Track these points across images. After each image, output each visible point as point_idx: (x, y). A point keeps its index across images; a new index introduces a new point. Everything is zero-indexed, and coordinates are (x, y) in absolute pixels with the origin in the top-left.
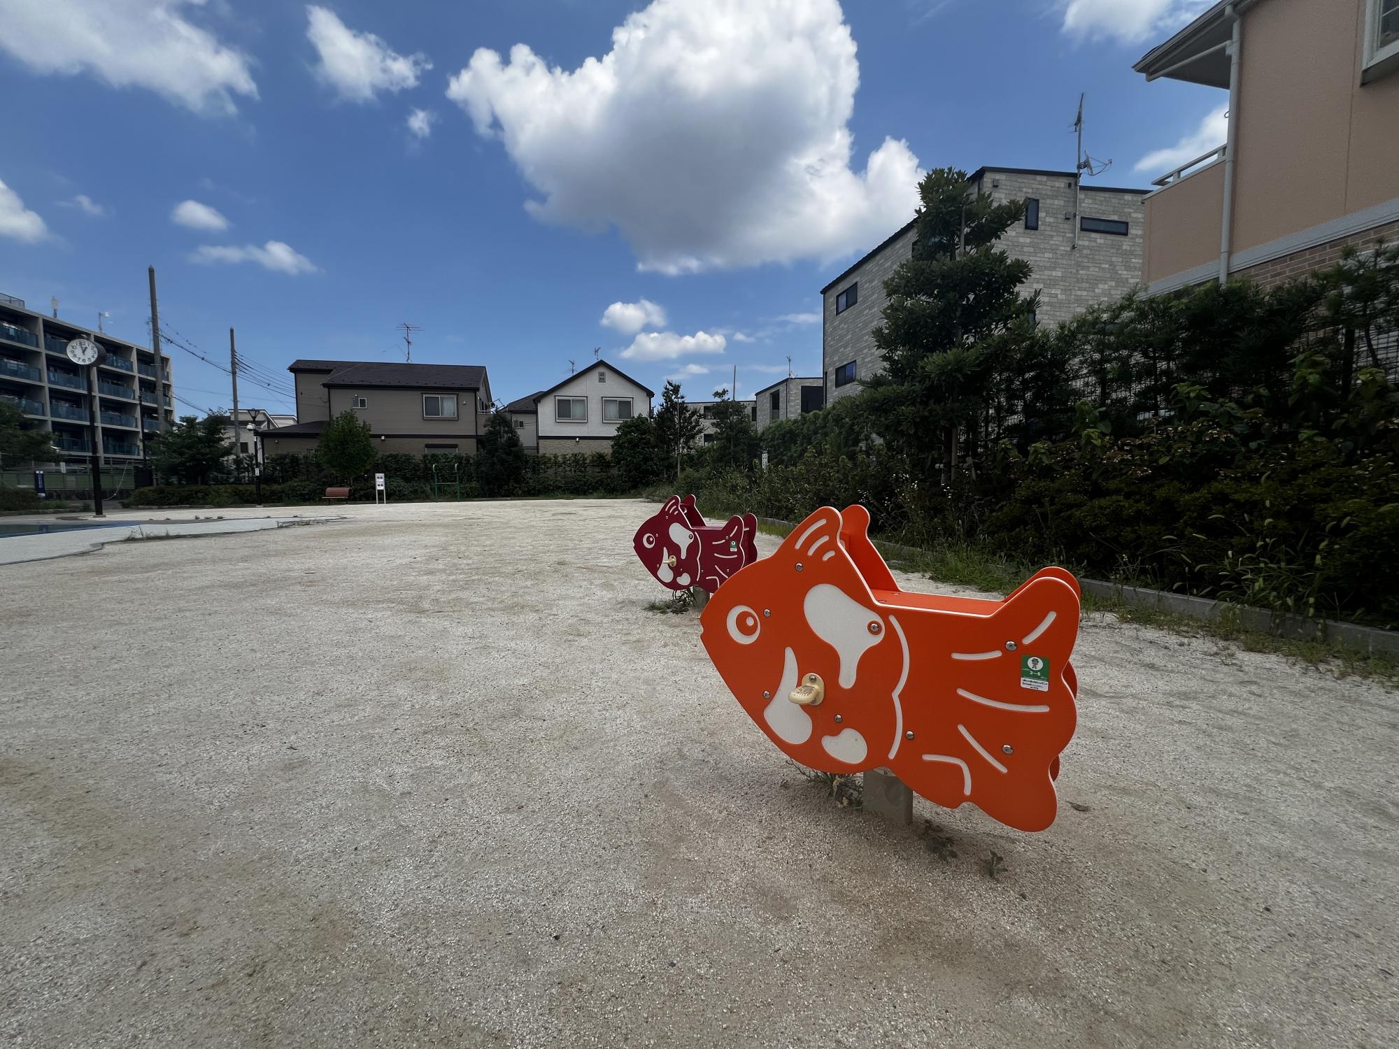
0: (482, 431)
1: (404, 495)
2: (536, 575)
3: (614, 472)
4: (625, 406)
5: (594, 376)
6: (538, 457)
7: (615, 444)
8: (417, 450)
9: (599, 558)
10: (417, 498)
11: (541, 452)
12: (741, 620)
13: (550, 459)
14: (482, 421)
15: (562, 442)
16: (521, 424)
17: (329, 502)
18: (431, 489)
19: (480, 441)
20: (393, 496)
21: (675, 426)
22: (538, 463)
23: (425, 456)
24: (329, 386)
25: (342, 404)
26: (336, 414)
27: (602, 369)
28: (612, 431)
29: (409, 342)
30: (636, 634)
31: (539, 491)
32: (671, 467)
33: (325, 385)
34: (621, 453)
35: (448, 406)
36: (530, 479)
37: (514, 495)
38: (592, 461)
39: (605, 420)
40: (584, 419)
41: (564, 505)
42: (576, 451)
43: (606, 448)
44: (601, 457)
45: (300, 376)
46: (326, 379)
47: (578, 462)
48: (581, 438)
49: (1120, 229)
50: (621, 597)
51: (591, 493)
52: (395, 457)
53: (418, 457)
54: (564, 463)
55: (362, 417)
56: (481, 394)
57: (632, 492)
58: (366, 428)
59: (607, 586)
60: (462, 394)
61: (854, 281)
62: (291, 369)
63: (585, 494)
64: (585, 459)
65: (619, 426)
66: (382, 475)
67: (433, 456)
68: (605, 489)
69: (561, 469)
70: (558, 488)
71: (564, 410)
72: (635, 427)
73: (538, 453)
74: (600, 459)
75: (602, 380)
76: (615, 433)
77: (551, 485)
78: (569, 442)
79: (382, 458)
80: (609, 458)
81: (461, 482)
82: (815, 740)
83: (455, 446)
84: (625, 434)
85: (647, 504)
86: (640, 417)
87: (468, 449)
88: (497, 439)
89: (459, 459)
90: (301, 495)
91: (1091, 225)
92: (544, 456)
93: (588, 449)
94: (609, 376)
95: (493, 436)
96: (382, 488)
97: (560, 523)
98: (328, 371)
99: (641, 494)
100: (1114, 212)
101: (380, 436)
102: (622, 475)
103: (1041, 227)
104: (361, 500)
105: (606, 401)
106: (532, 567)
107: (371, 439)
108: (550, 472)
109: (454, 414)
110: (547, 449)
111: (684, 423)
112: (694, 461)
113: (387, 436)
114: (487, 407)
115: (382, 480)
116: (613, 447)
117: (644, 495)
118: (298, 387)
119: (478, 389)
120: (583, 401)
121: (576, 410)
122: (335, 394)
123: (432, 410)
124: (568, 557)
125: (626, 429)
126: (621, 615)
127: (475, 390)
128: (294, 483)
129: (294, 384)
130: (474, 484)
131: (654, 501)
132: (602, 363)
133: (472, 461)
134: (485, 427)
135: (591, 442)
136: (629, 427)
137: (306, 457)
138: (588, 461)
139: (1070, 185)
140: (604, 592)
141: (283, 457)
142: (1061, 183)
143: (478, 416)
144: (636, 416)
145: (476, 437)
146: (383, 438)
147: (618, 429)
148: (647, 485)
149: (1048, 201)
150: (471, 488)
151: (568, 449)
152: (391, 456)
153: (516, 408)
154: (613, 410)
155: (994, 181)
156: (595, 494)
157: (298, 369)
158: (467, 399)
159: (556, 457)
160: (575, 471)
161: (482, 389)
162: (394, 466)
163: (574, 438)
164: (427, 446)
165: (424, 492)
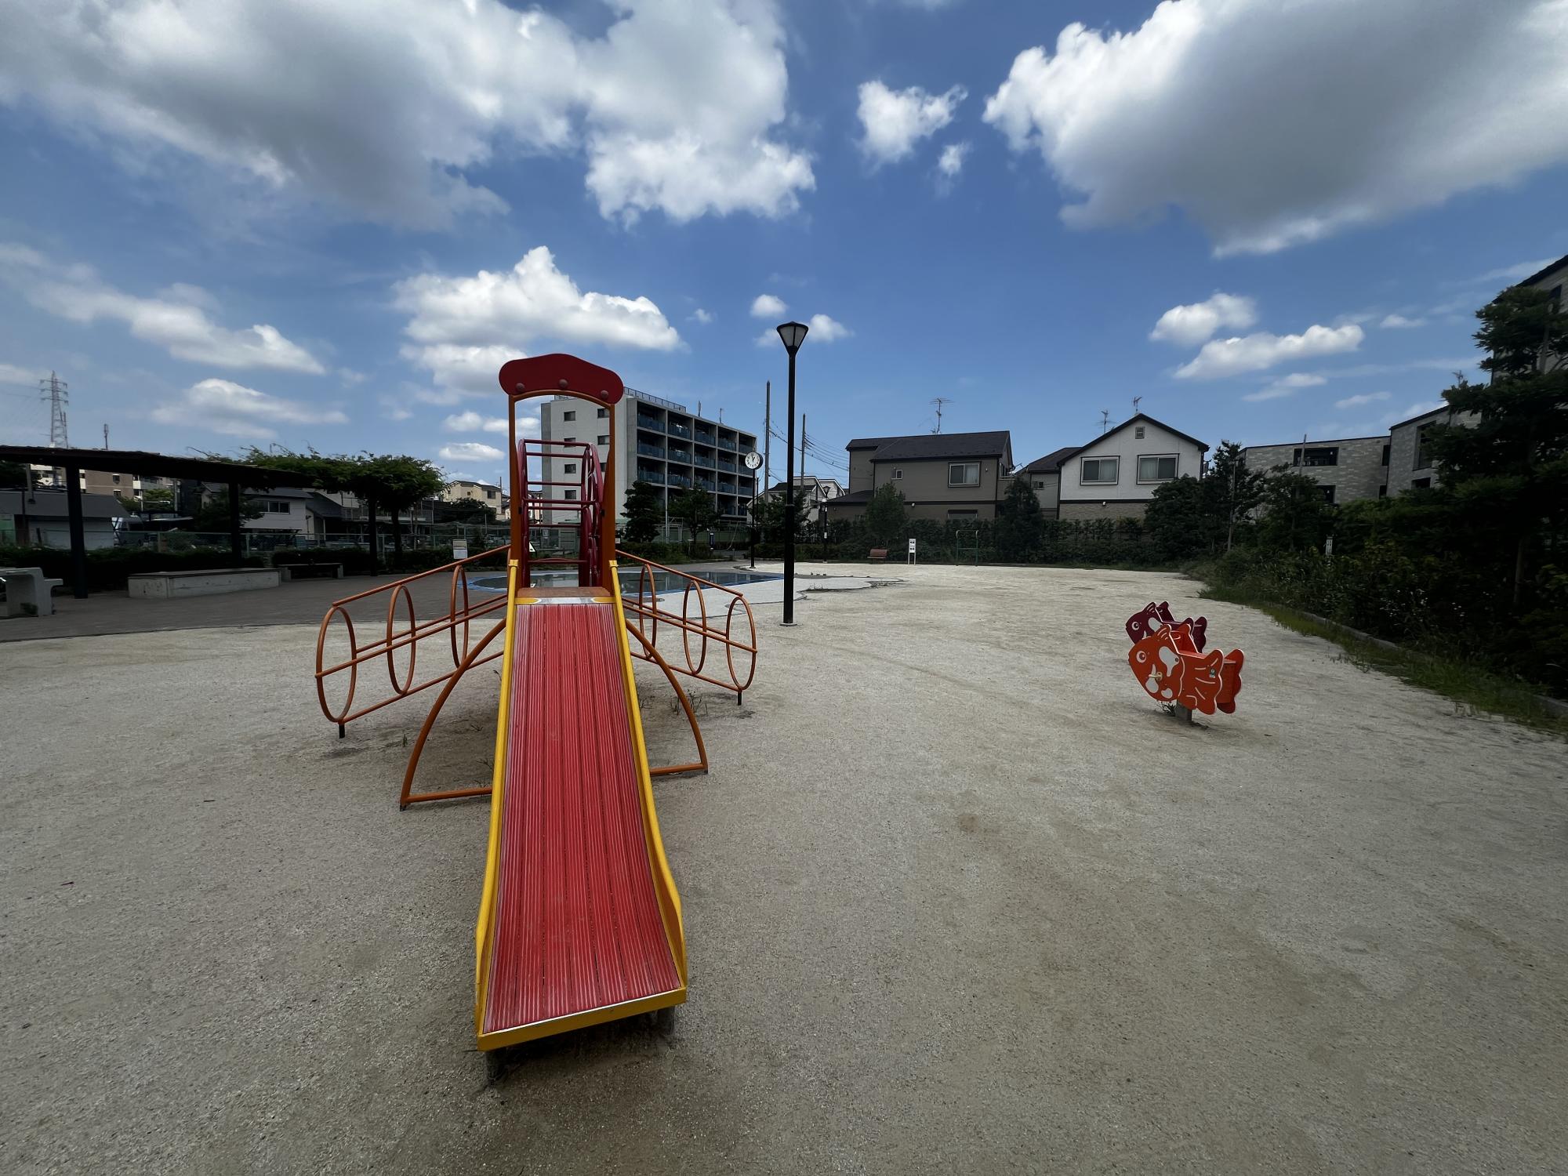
0: (1002, 497)
1: (929, 557)
2: (1063, 639)
3: (1146, 539)
4: (1167, 464)
5: (1131, 432)
6: (1056, 522)
7: (1150, 510)
8: (940, 516)
9: (1107, 633)
10: (938, 560)
11: (1062, 517)
12: (1141, 655)
13: (1071, 525)
14: (1003, 486)
15: (1086, 506)
16: (1041, 485)
17: (872, 562)
18: (952, 553)
19: (999, 506)
20: (922, 558)
21: (1228, 492)
22: (1057, 528)
23: (948, 521)
24: (875, 462)
25: (884, 476)
26: (879, 485)
27: (1140, 424)
28: (1147, 493)
29: (940, 415)
30: (1119, 672)
31: (1056, 558)
32: (1221, 538)
33: (872, 461)
34: (1156, 520)
35: (972, 473)
36: (1048, 545)
37: (1030, 562)
38: (1120, 527)
39: (1140, 480)
40: (1115, 479)
41: (1084, 577)
42: (1101, 516)
43: (1139, 513)
44: (1131, 522)
45: (856, 454)
46: (871, 455)
47: (1103, 528)
48: (1108, 501)
50: (1117, 657)
51: (1116, 563)
52: (922, 522)
53: (942, 522)
54: (1086, 529)
55: (900, 487)
56: (1003, 460)
57: (1167, 564)
58: (901, 496)
59: (1110, 651)
60: (984, 461)
61: (1557, 284)
62: (848, 449)
63: (1108, 564)
64: (1111, 525)
65: (1156, 488)
66: (914, 540)
67: (955, 521)
68: (1133, 559)
69: (1082, 535)
70: (1078, 556)
71: (1091, 472)
72: (1178, 490)
73: (1058, 518)
74: (1130, 526)
75: (1140, 435)
76: (1152, 497)
77: (1068, 552)
78: (1093, 506)
79: (912, 524)
80: (1141, 524)
81: (979, 547)
82: (1159, 692)
83: (975, 512)
84: (1164, 498)
85: (1180, 581)
86: (1185, 478)
87: (987, 514)
88: (1016, 506)
89: (978, 524)
90: (851, 554)
92: (1064, 521)
93: (1116, 514)
94: (1149, 430)
95: (1013, 501)
96: (913, 551)
97: (1078, 599)
98: (874, 448)
99: (1177, 567)
101: (911, 503)
102: (1157, 543)
104: (893, 560)
105: (1142, 460)
106: (1058, 633)
107: (905, 506)
108: (1071, 538)
109: (976, 481)
110: (1067, 514)
111: (1241, 489)
112: (1248, 534)
113: (916, 503)
114: (1008, 470)
115: (914, 545)
116: (1146, 512)
117: (1181, 569)
118: (852, 463)
119: (1001, 456)
120: (1114, 462)
121: (1105, 471)
122: (880, 468)
123: (957, 477)
124: (1084, 630)
125: (1163, 492)
126: (1114, 665)
127: (998, 457)
128: (845, 544)
129: (849, 460)
130: (991, 549)
131: (1192, 578)
132: (1141, 418)
133: (990, 526)
134: (1005, 493)
135: (1121, 505)
136: (1169, 490)
137: (855, 523)
138: (1115, 527)
140: (1107, 654)
141: (839, 522)
143: (999, 482)
144: (1180, 476)
145: (995, 502)
146: (913, 504)
147: (1155, 493)
148: (1189, 556)
150: (987, 552)
151: (1093, 514)
152: (919, 521)
153: (1036, 469)
154: (1151, 469)
156: (1120, 565)
157: (855, 448)
158: (990, 466)
159: (1078, 522)
160: (1099, 538)
161: (1005, 454)
162: (921, 530)
163: (1101, 501)
164: (950, 512)
165: (945, 555)
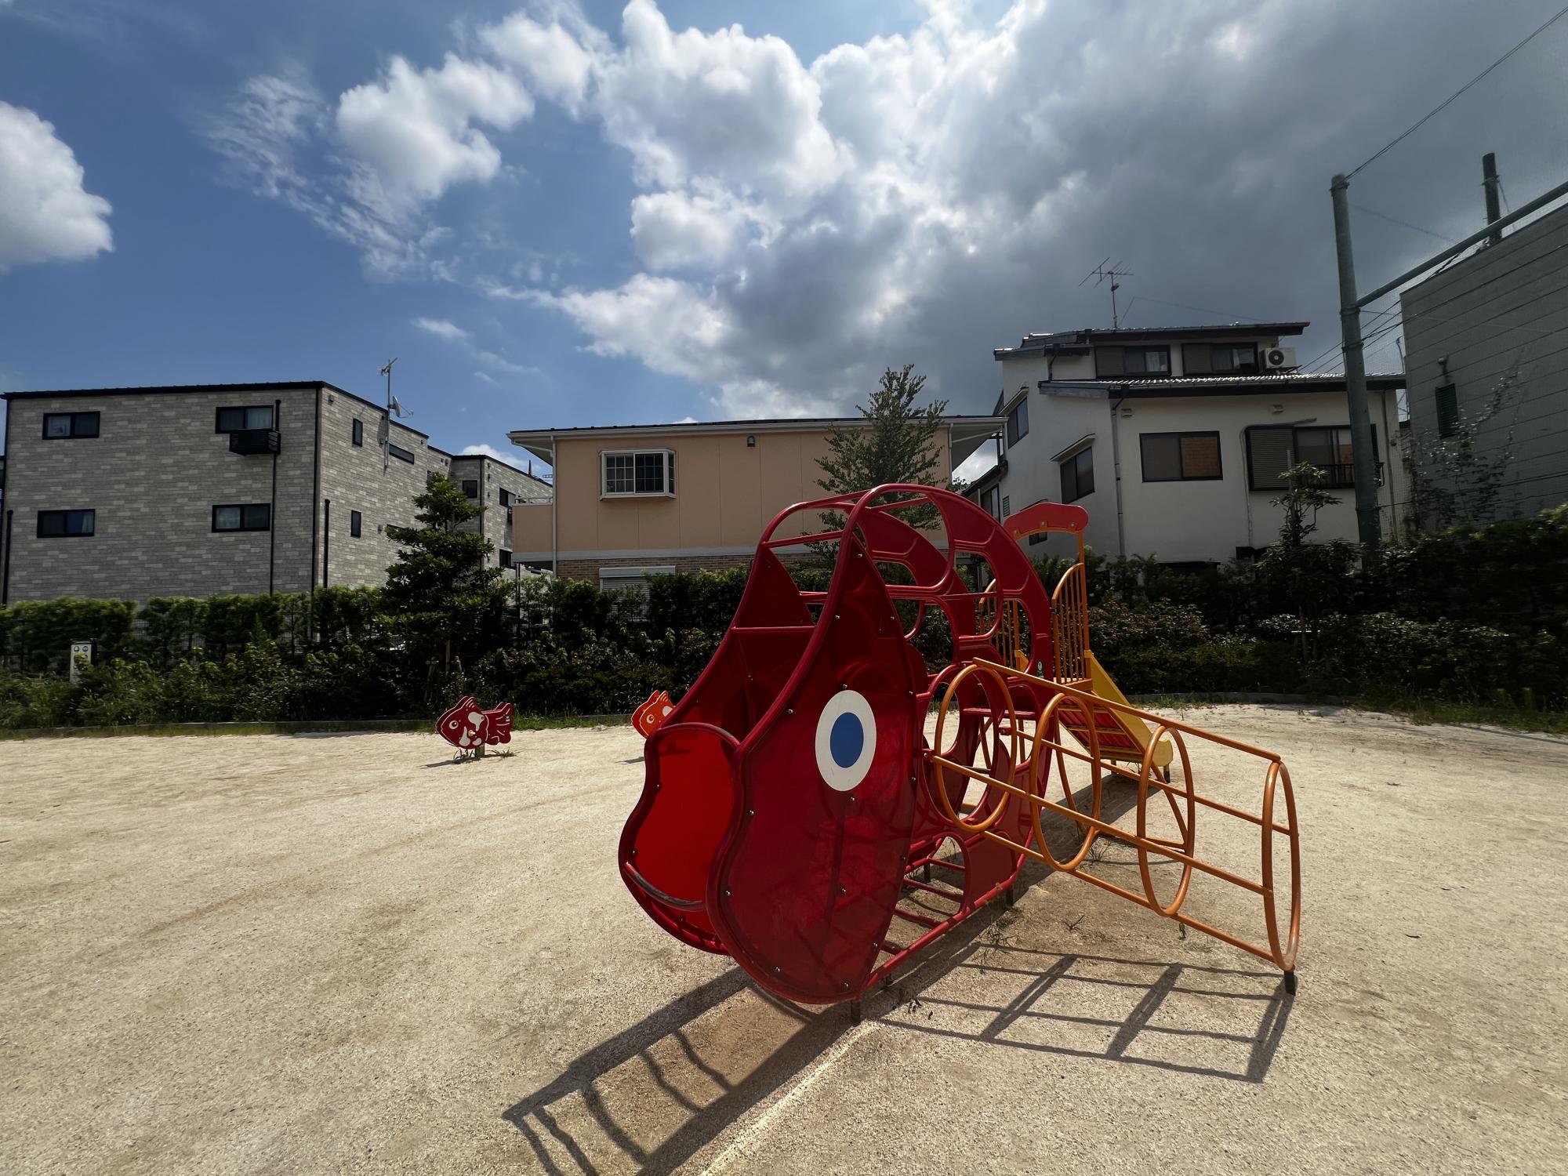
49: (408, 458)
91: (395, 452)
100: (406, 445)
103: (364, 445)
139: (383, 418)
142: (378, 415)
149: (369, 426)
155: (330, 396)
